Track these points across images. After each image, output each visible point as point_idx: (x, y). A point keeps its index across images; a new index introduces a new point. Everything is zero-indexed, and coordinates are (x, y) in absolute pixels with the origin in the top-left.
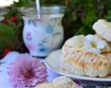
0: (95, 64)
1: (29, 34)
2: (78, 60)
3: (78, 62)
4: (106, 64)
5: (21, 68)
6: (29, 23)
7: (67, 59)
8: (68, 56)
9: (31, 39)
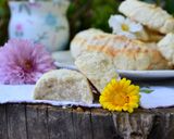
0: (130, 51)
1: (19, 27)
2: (103, 47)
3: (105, 50)
4: (146, 51)
5: (15, 56)
6: (20, 9)
7: (86, 47)
8: (88, 43)
9: (22, 34)
